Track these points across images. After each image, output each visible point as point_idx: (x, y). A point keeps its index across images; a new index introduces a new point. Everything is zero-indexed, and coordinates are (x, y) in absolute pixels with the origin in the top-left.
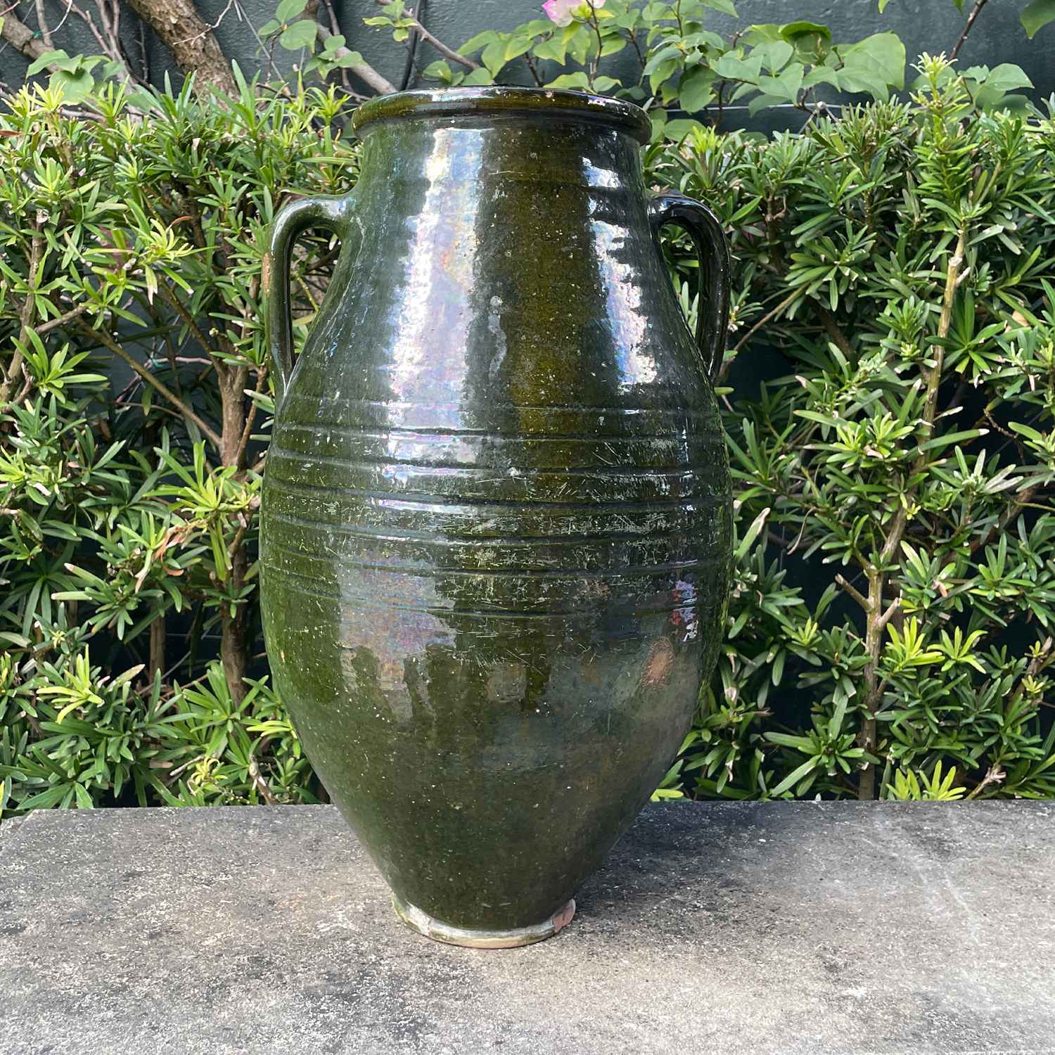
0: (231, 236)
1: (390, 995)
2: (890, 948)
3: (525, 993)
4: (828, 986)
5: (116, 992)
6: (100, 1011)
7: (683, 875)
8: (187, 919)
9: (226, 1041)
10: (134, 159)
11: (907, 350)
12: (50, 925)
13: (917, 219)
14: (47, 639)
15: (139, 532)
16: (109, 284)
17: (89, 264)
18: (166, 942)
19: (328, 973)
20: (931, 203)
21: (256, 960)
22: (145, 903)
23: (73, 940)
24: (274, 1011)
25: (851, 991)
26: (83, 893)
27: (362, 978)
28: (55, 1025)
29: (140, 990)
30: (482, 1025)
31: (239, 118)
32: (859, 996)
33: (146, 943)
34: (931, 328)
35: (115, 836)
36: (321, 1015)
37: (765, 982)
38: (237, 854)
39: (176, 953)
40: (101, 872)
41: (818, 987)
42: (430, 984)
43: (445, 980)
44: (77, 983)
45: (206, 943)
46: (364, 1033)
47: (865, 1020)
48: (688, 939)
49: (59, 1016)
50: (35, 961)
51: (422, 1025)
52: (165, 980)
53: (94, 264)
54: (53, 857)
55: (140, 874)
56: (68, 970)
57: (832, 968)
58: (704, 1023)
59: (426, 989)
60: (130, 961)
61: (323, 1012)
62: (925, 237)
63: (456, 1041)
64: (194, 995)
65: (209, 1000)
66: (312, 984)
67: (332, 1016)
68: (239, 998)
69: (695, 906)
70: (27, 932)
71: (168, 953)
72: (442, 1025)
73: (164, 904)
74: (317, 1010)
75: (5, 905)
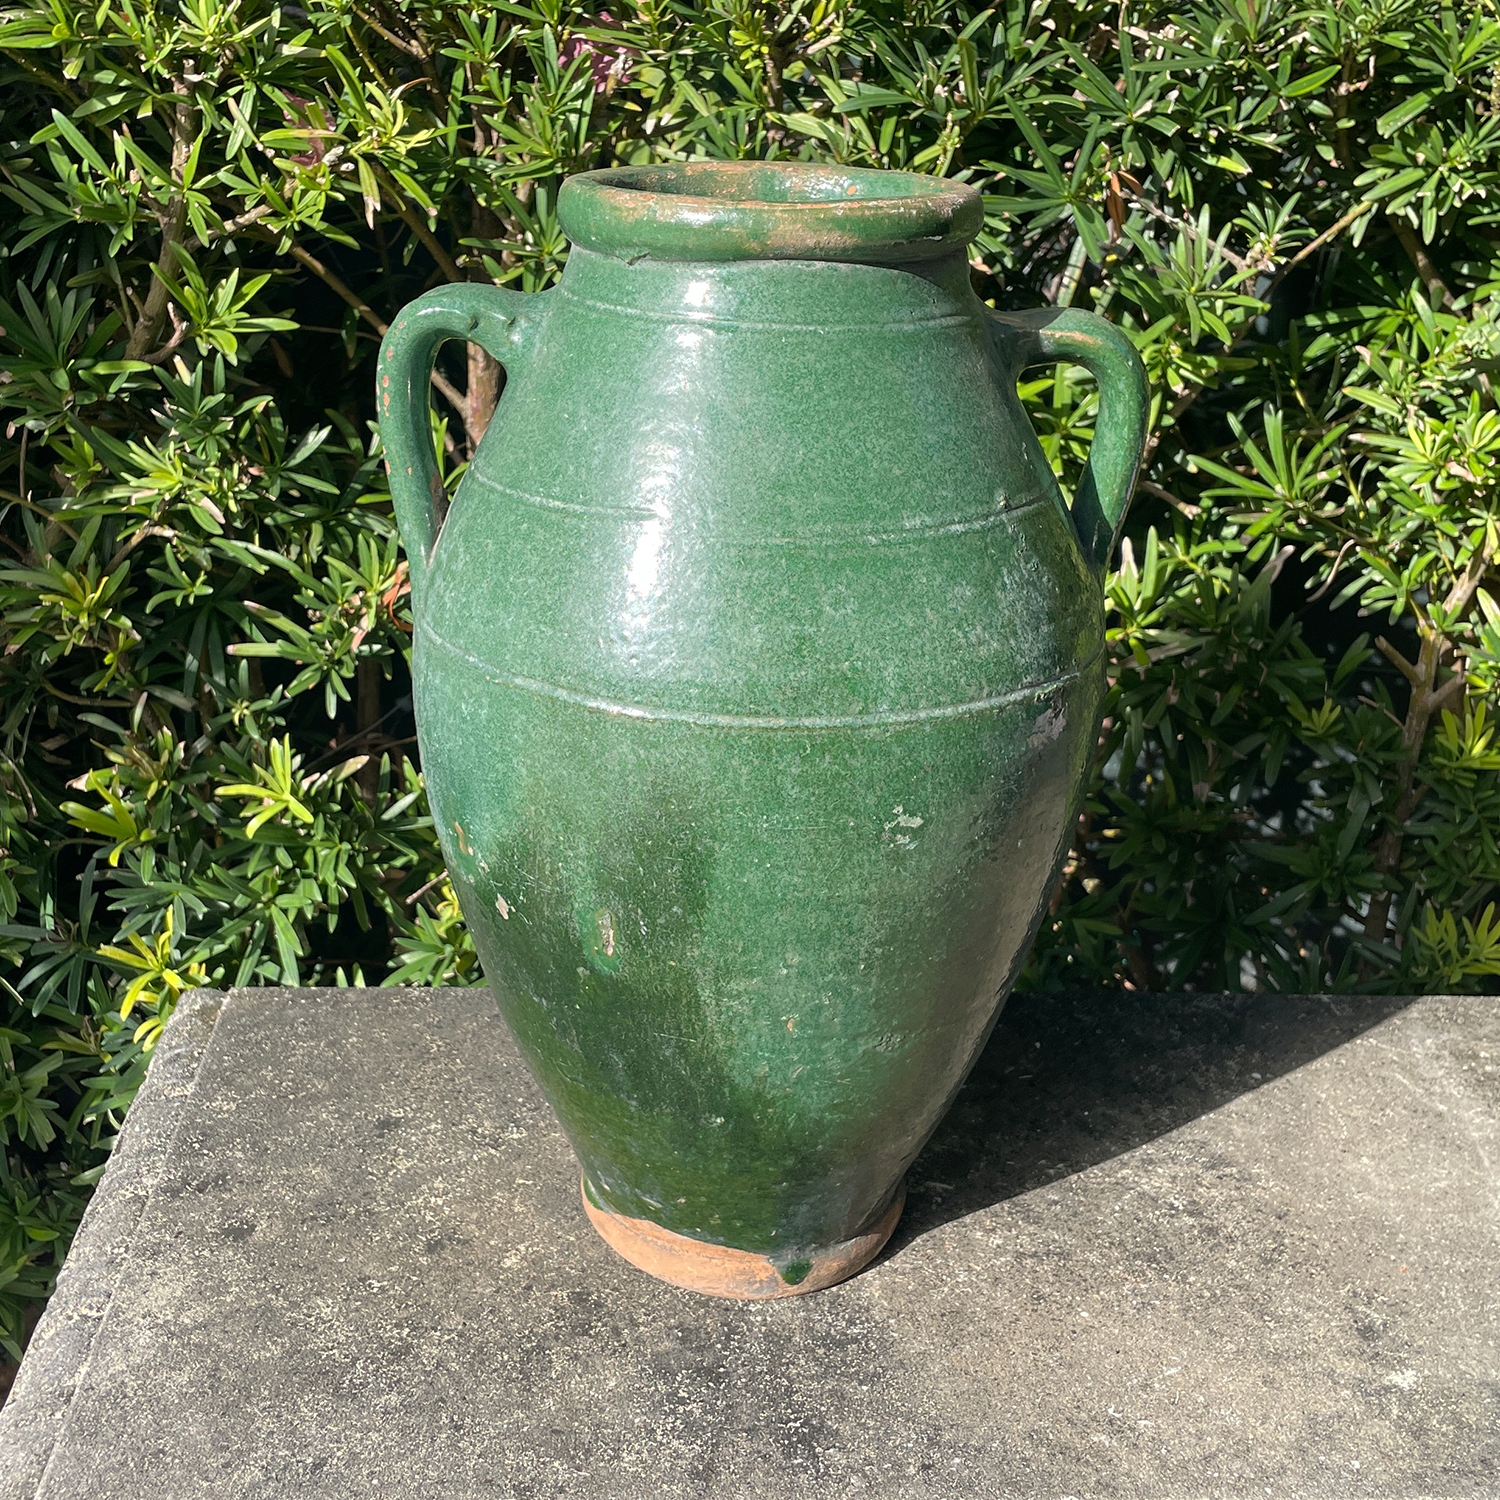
0: (493, 111)
1: (770, 1372)
2: (1443, 1293)
3: (951, 1371)
4: (1363, 1366)
6: (380, 1393)
8: (475, 1215)
9: (558, 1454)
12: (288, 1221)
14: (224, 711)
15: (355, 564)
16: (301, 186)
17: (270, 153)
18: (452, 1261)
19: (680, 1326)
21: (580, 1299)
22: (409, 1184)
23: (324, 1251)
24: (615, 1398)
25: (1396, 1378)
26: (324, 1163)
27: (728, 1339)
28: (322, 1419)
29: (428, 1352)
32: (1405, 1386)
33: (424, 1261)
35: (353, 1045)
36: (681, 1409)
37: (1277, 1358)
39: (469, 1281)
40: (342, 1118)
41: (1348, 1368)
42: (821, 1351)
43: (841, 1345)
44: (342, 1339)
45: (508, 1263)
46: (743, 1443)
47: (1418, 1432)
48: (1166, 1271)
49: (325, 1401)
50: (276, 1291)
52: (460, 1335)
54: (272, 1086)
55: (397, 1123)
56: (326, 1312)
57: (1367, 1332)
58: (1199, 1435)
59: (817, 1361)
60: (408, 1295)
61: (682, 1402)
63: (868, 1461)
64: (504, 1366)
65: (527, 1377)
66: (661, 1348)
67: (696, 1409)
68: (565, 1374)
69: (1172, 1207)
70: (257, 1236)
71: (457, 1281)
72: (846, 1429)
73: (438, 1184)
74: (672, 1396)
75: (220, 1181)
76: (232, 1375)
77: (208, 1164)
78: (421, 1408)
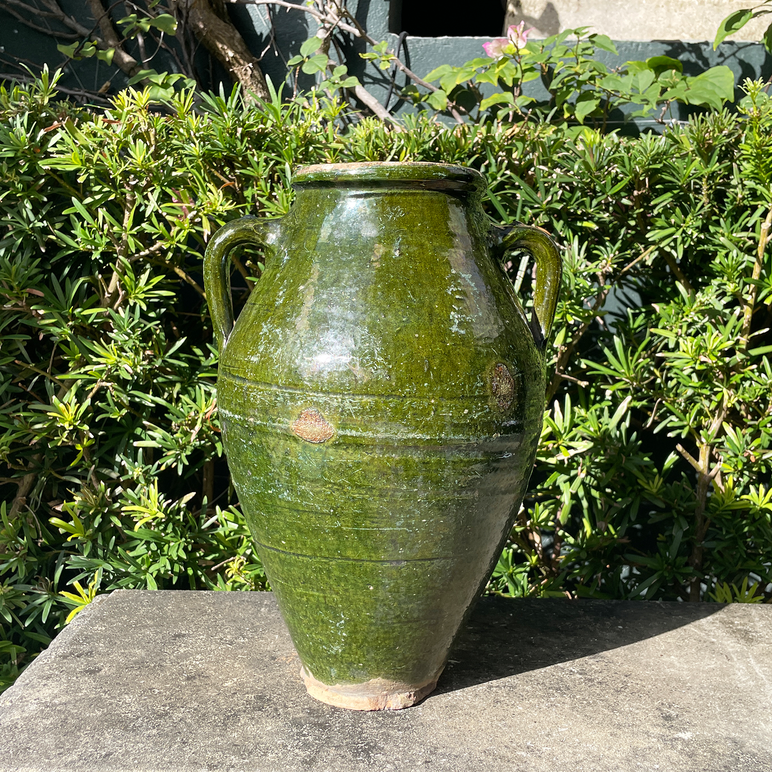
0: (262, 196)
1: (352, 725)
2: (709, 705)
3: (447, 727)
4: (664, 730)
5: (160, 716)
6: (147, 729)
7: (564, 649)
8: (214, 668)
9: (234, 753)
10: (197, 142)
11: (730, 288)
12: (119, 668)
13: (740, 196)
14: (130, 473)
15: (194, 401)
16: (177, 228)
17: (164, 214)
18: (198, 683)
19: (310, 708)
20: (750, 184)
21: (260, 698)
22: (186, 656)
23: (134, 679)
24: (270, 734)
25: (681, 735)
26: (143, 648)
27: (333, 713)
28: (115, 738)
29: (177, 716)
30: (417, 749)
31: (271, 117)
32: (686, 738)
33: (184, 683)
34: (748, 272)
35: (169, 609)
36: (303, 738)
37: (619, 726)
38: (252, 624)
39: (205, 691)
40: (157, 633)
41: (657, 731)
42: (381, 719)
43: (392, 717)
44: (134, 709)
45: (226, 685)
46: (333, 751)
47: (691, 755)
48: (565, 694)
49: (118, 732)
50: (105, 692)
51: (374, 747)
52: (195, 710)
53: (168, 214)
54: (125, 622)
55: (184, 636)
56: (128, 700)
57: (668, 718)
58: (575, 754)
59: (377, 722)
60: (172, 695)
61: (304, 736)
62: (745, 208)
63: (397, 759)
64: (215, 721)
65: (225, 725)
66: (298, 716)
67: (311, 739)
68: (246, 724)
69: (571, 671)
70: (102, 673)
71: (199, 690)
72: (387, 748)
73: (199, 657)
74: (300, 734)
75: (90, 654)
76: (73, 721)
77: (85, 648)
78: (167, 735)
